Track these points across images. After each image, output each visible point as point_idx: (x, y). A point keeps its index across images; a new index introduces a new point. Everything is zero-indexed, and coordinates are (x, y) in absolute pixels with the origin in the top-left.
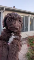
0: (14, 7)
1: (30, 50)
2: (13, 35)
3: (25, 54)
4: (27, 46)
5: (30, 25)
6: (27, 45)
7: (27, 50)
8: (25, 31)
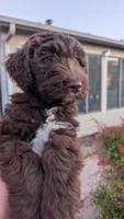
0: (49, 22)
1: (108, 178)
2: (53, 117)
3: (91, 193)
4: (99, 164)
5: (109, 89)
6: (97, 161)
7: (99, 178)
8: (91, 110)
